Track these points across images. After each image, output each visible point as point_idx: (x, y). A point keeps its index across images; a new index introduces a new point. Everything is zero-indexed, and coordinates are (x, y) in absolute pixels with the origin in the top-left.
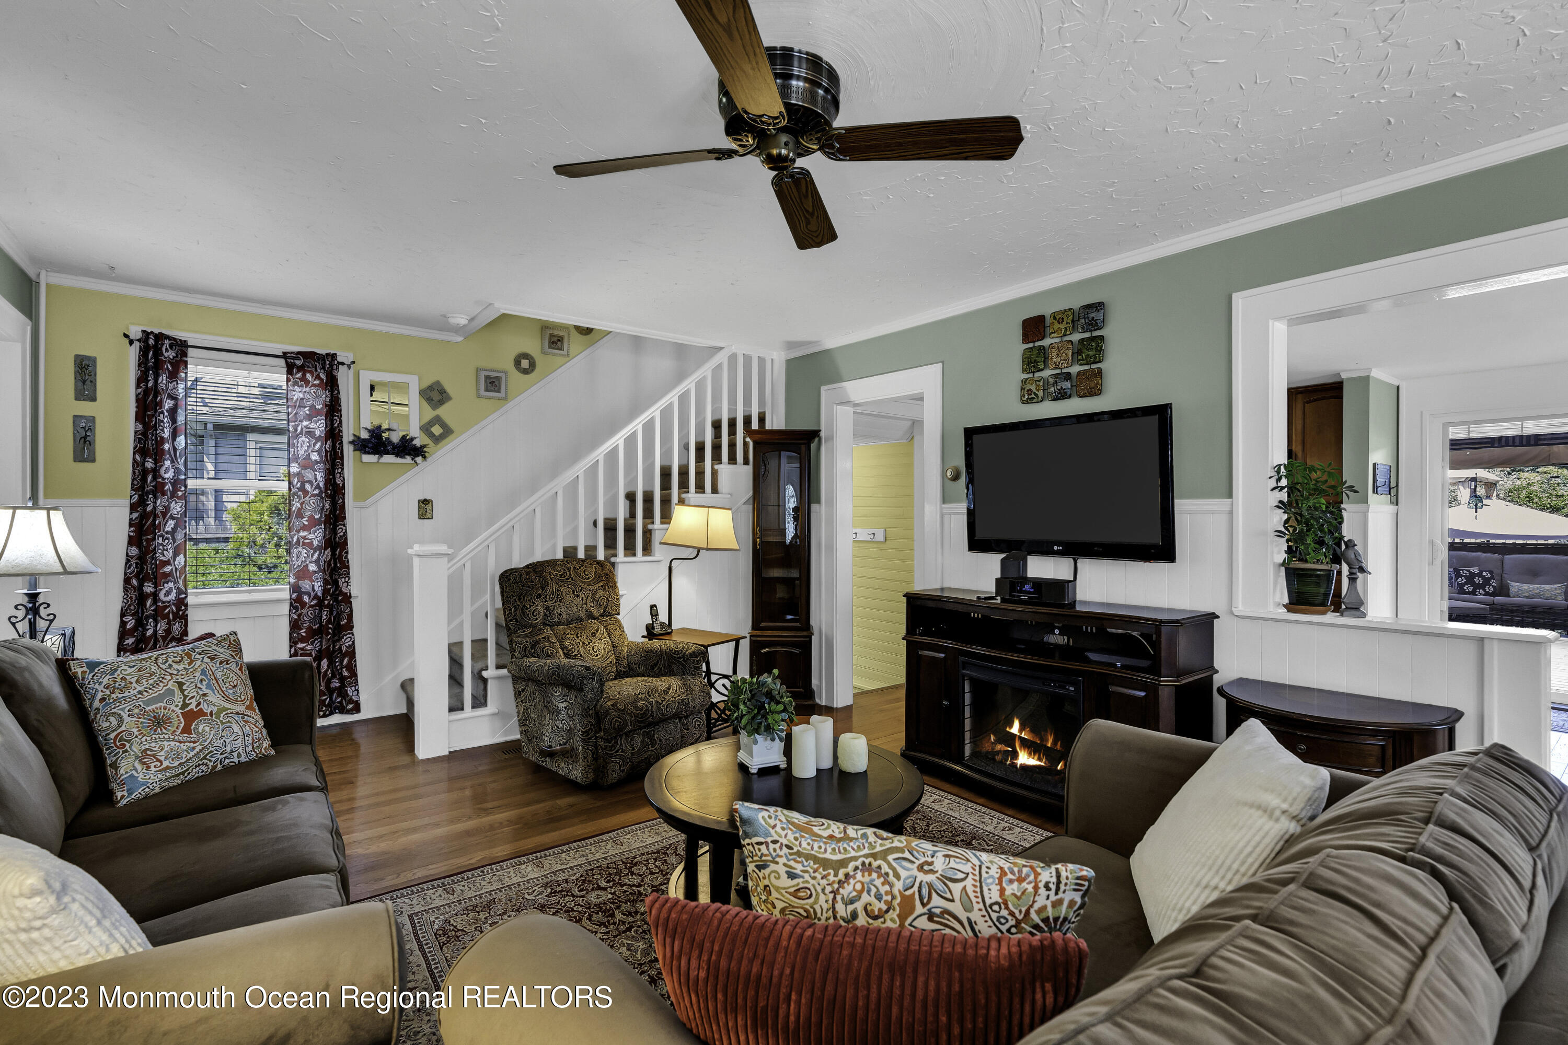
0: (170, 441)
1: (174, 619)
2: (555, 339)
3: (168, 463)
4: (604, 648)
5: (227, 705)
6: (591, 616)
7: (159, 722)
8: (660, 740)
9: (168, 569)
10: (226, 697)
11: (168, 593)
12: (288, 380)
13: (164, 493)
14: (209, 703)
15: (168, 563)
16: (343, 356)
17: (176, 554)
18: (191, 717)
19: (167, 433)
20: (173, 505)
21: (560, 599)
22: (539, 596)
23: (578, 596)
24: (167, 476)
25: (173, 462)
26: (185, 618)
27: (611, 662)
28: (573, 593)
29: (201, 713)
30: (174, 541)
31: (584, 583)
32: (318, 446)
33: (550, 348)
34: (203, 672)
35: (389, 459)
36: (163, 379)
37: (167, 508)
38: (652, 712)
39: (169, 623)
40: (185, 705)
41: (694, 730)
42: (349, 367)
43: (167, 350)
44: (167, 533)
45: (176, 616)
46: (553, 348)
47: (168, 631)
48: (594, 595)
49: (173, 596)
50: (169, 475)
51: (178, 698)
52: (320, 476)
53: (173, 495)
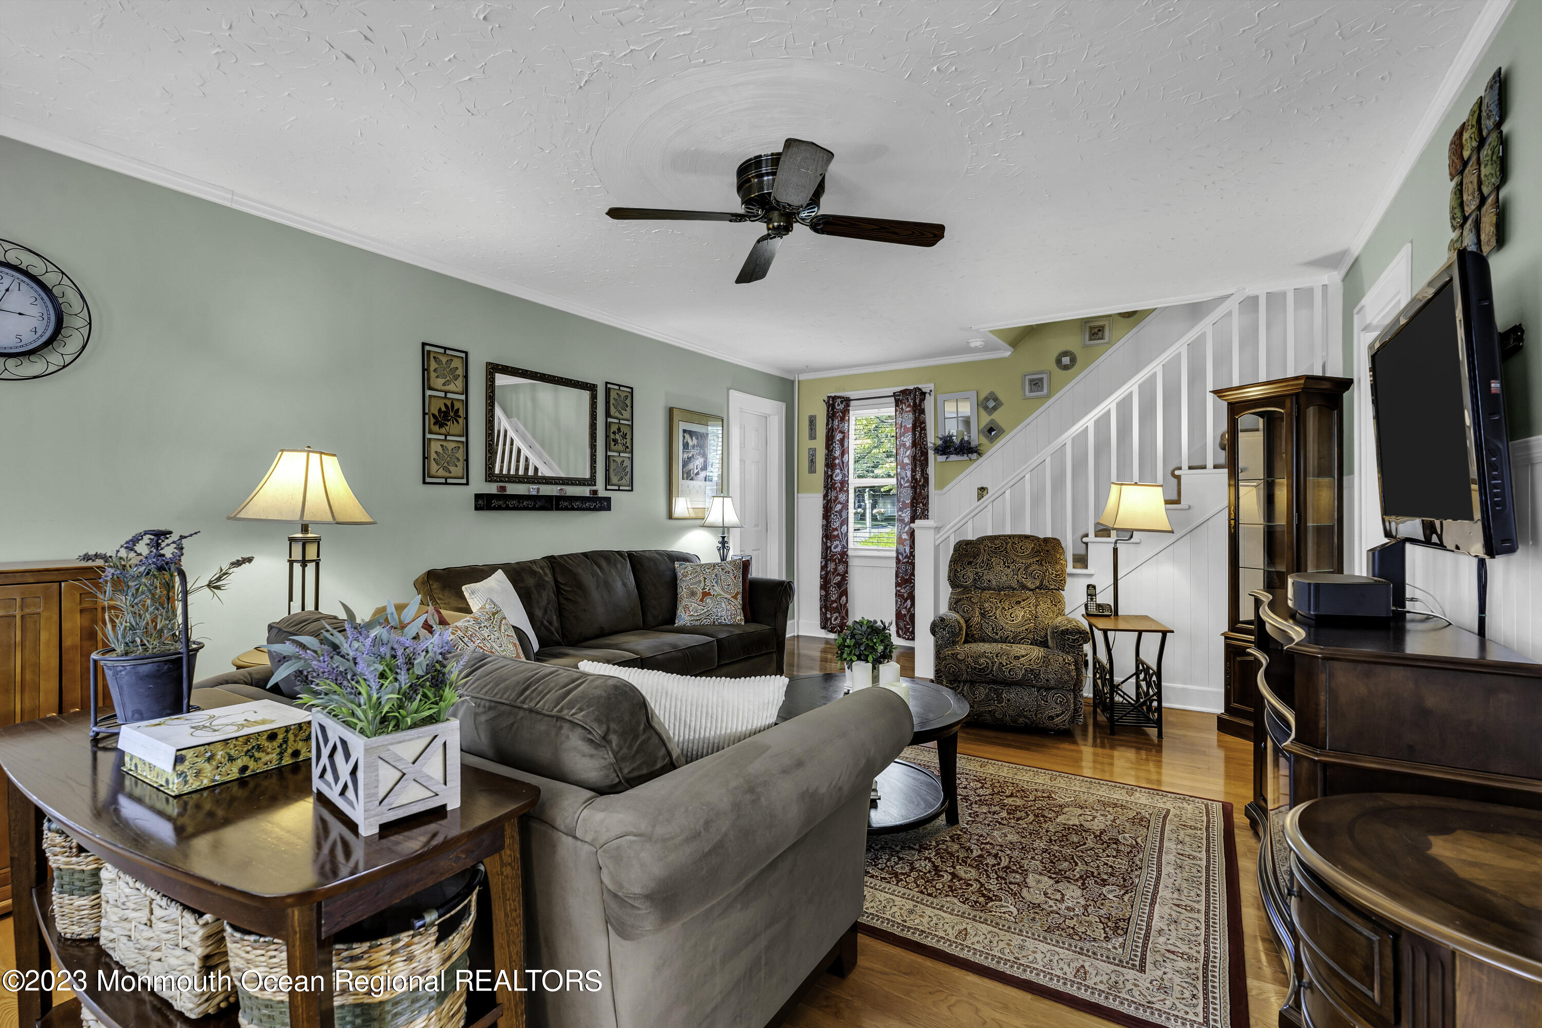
0: (840, 458)
1: (839, 563)
2: (1096, 330)
3: (838, 471)
4: (1023, 616)
5: (722, 593)
6: (1024, 587)
7: (693, 594)
8: (1009, 700)
9: (836, 533)
10: (723, 589)
11: (836, 547)
12: (896, 411)
13: (835, 489)
14: (714, 590)
15: (836, 529)
16: (925, 387)
17: (842, 525)
18: (705, 594)
19: (837, 453)
20: (840, 496)
21: (990, 567)
22: (970, 563)
23: (1009, 567)
24: (837, 479)
25: (841, 470)
26: (846, 563)
27: (1026, 630)
28: (1004, 564)
29: (709, 594)
30: (841, 517)
31: (1018, 556)
32: (908, 453)
33: (1090, 339)
34: (716, 575)
35: (953, 458)
36: (836, 422)
37: (837, 498)
38: (992, 670)
39: (836, 565)
40: (704, 589)
41: (1054, 705)
42: (930, 394)
43: (838, 405)
44: (836, 512)
45: (840, 561)
46: (1094, 340)
47: (836, 569)
48: (1026, 568)
49: (839, 549)
50: (839, 478)
51: (702, 584)
52: (909, 473)
53: (841, 490)
